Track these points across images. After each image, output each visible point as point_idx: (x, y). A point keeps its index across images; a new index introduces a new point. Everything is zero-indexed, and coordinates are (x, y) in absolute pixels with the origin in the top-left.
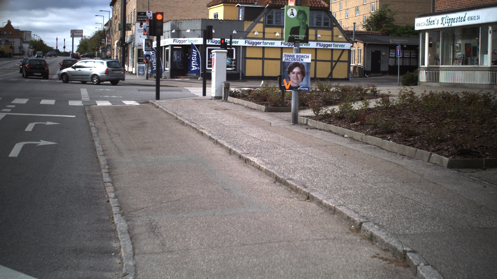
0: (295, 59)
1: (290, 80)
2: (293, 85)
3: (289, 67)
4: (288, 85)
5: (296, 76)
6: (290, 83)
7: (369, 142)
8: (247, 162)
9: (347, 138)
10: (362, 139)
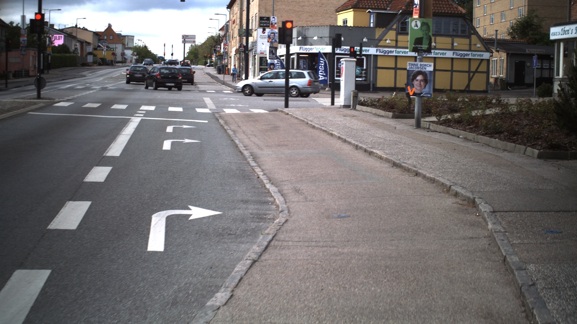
0: (418, 68)
1: (413, 87)
2: (417, 92)
3: (412, 75)
4: (411, 91)
5: (419, 83)
6: (414, 90)
7: (480, 141)
8: (371, 154)
9: (462, 138)
10: (474, 139)
